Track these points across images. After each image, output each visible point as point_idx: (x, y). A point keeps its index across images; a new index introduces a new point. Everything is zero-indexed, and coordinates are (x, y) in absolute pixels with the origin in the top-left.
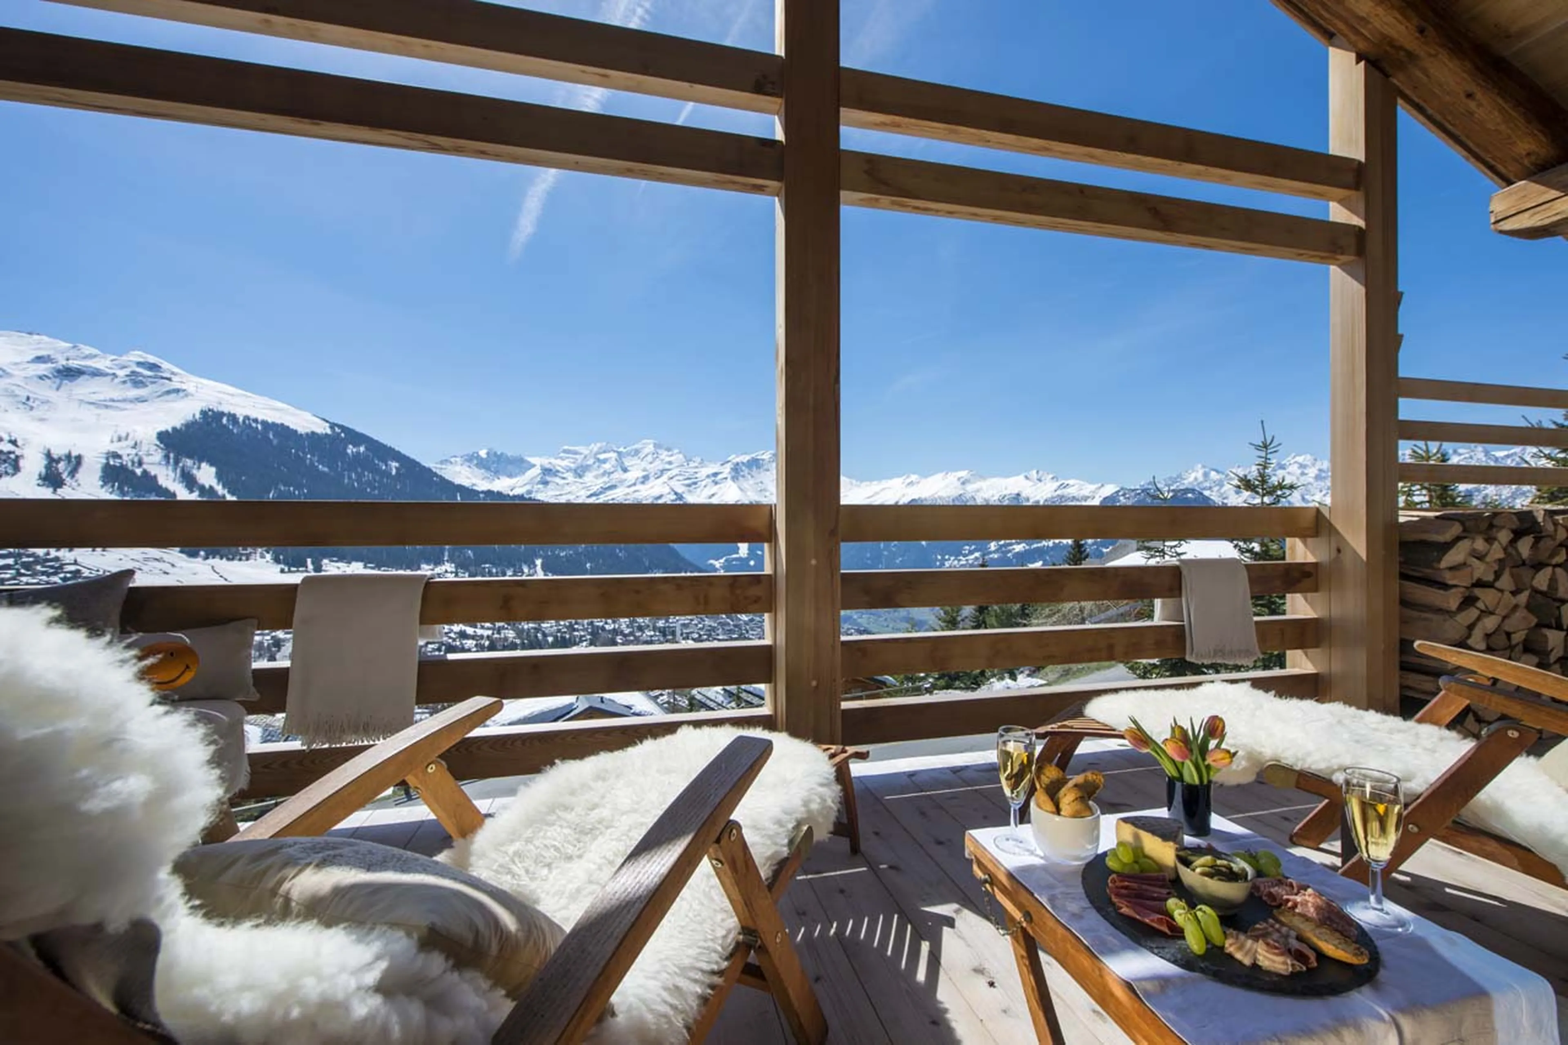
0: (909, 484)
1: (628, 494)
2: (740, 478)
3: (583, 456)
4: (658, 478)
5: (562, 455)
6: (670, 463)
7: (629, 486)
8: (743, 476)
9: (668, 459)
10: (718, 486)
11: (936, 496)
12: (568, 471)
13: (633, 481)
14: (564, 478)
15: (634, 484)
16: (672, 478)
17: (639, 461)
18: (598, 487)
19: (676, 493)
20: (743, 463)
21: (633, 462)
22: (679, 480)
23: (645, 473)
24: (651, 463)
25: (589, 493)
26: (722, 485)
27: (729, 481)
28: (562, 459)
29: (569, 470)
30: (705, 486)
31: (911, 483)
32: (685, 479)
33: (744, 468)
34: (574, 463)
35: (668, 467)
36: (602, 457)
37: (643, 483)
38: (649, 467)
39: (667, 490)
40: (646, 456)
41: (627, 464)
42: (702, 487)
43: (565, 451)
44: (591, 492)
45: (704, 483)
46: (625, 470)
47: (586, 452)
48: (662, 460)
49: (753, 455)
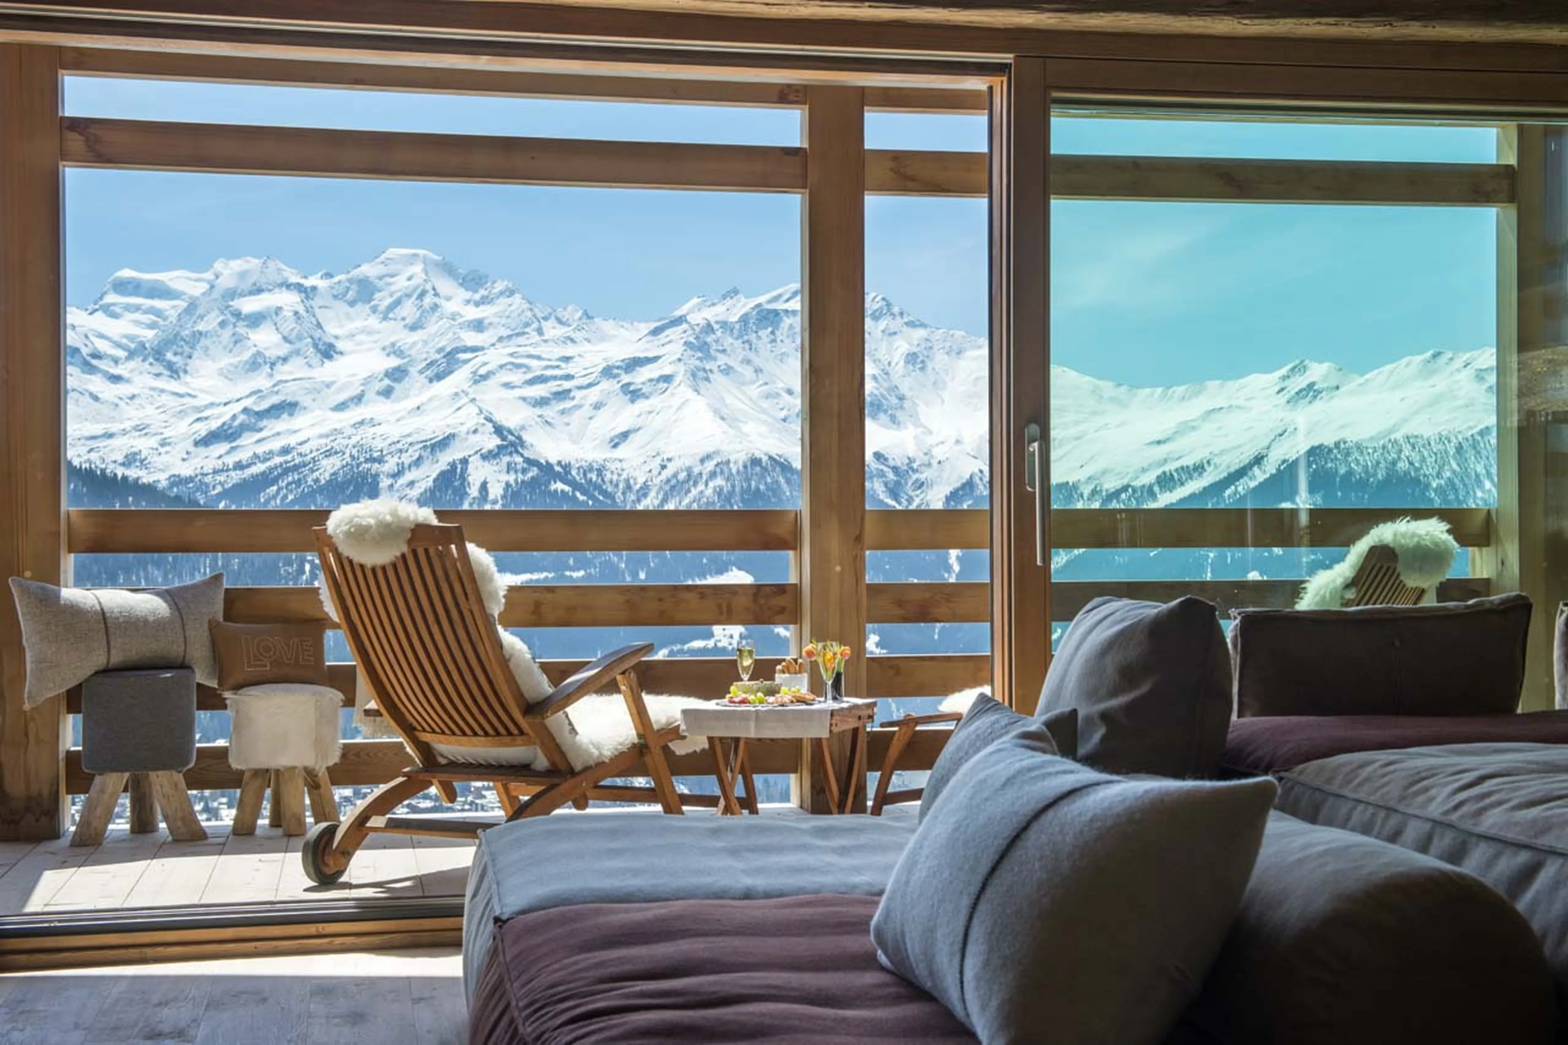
0: (1300, 394)
1: (337, 431)
2: (716, 377)
3: (182, 304)
4: (439, 377)
5: (111, 298)
6: (479, 326)
7: (341, 407)
8: (727, 370)
9: (472, 313)
10: (642, 405)
11: (1398, 435)
12: (132, 355)
13: (355, 391)
14: (116, 379)
15: (359, 399)
16: (484, 377)
17: (373, 322)
18: (237, 408)
19: (499, 430)
20: (724, 325)
21: (351, 326)
22: (507, 385)
23: (394, 362)
24: (413, 328)
25: (203, 429)
26: (654, 402)
27: (682, 390)
28: (110, 312)
29: (137, 351)
30: (597, 406)
31: (1311, 392)
32: (531, 382)
33: (728, 341)
34: (152, 326)
35: (471, 338)
36: (249, 305)
37: (387, 393)
38: (408, 339)
39: (469, 417)
40: (398, 302)
41: (332, 329)
42: (587, 410)
43: (121, 287)
44: (214, 425)
45: (594, 395)
46: (328, 352)
47: (197, 289)
48: (454, 317)
49: (762, 299)
